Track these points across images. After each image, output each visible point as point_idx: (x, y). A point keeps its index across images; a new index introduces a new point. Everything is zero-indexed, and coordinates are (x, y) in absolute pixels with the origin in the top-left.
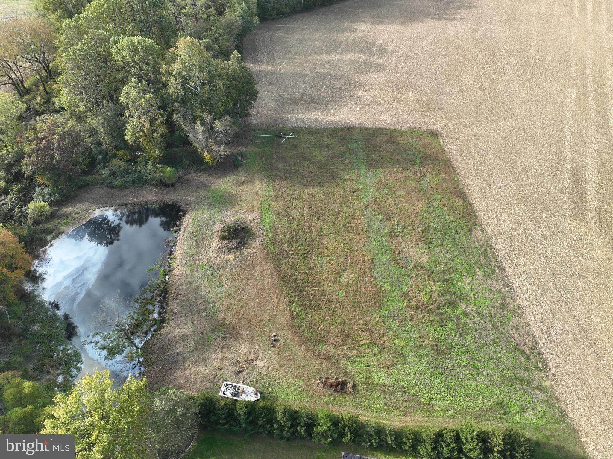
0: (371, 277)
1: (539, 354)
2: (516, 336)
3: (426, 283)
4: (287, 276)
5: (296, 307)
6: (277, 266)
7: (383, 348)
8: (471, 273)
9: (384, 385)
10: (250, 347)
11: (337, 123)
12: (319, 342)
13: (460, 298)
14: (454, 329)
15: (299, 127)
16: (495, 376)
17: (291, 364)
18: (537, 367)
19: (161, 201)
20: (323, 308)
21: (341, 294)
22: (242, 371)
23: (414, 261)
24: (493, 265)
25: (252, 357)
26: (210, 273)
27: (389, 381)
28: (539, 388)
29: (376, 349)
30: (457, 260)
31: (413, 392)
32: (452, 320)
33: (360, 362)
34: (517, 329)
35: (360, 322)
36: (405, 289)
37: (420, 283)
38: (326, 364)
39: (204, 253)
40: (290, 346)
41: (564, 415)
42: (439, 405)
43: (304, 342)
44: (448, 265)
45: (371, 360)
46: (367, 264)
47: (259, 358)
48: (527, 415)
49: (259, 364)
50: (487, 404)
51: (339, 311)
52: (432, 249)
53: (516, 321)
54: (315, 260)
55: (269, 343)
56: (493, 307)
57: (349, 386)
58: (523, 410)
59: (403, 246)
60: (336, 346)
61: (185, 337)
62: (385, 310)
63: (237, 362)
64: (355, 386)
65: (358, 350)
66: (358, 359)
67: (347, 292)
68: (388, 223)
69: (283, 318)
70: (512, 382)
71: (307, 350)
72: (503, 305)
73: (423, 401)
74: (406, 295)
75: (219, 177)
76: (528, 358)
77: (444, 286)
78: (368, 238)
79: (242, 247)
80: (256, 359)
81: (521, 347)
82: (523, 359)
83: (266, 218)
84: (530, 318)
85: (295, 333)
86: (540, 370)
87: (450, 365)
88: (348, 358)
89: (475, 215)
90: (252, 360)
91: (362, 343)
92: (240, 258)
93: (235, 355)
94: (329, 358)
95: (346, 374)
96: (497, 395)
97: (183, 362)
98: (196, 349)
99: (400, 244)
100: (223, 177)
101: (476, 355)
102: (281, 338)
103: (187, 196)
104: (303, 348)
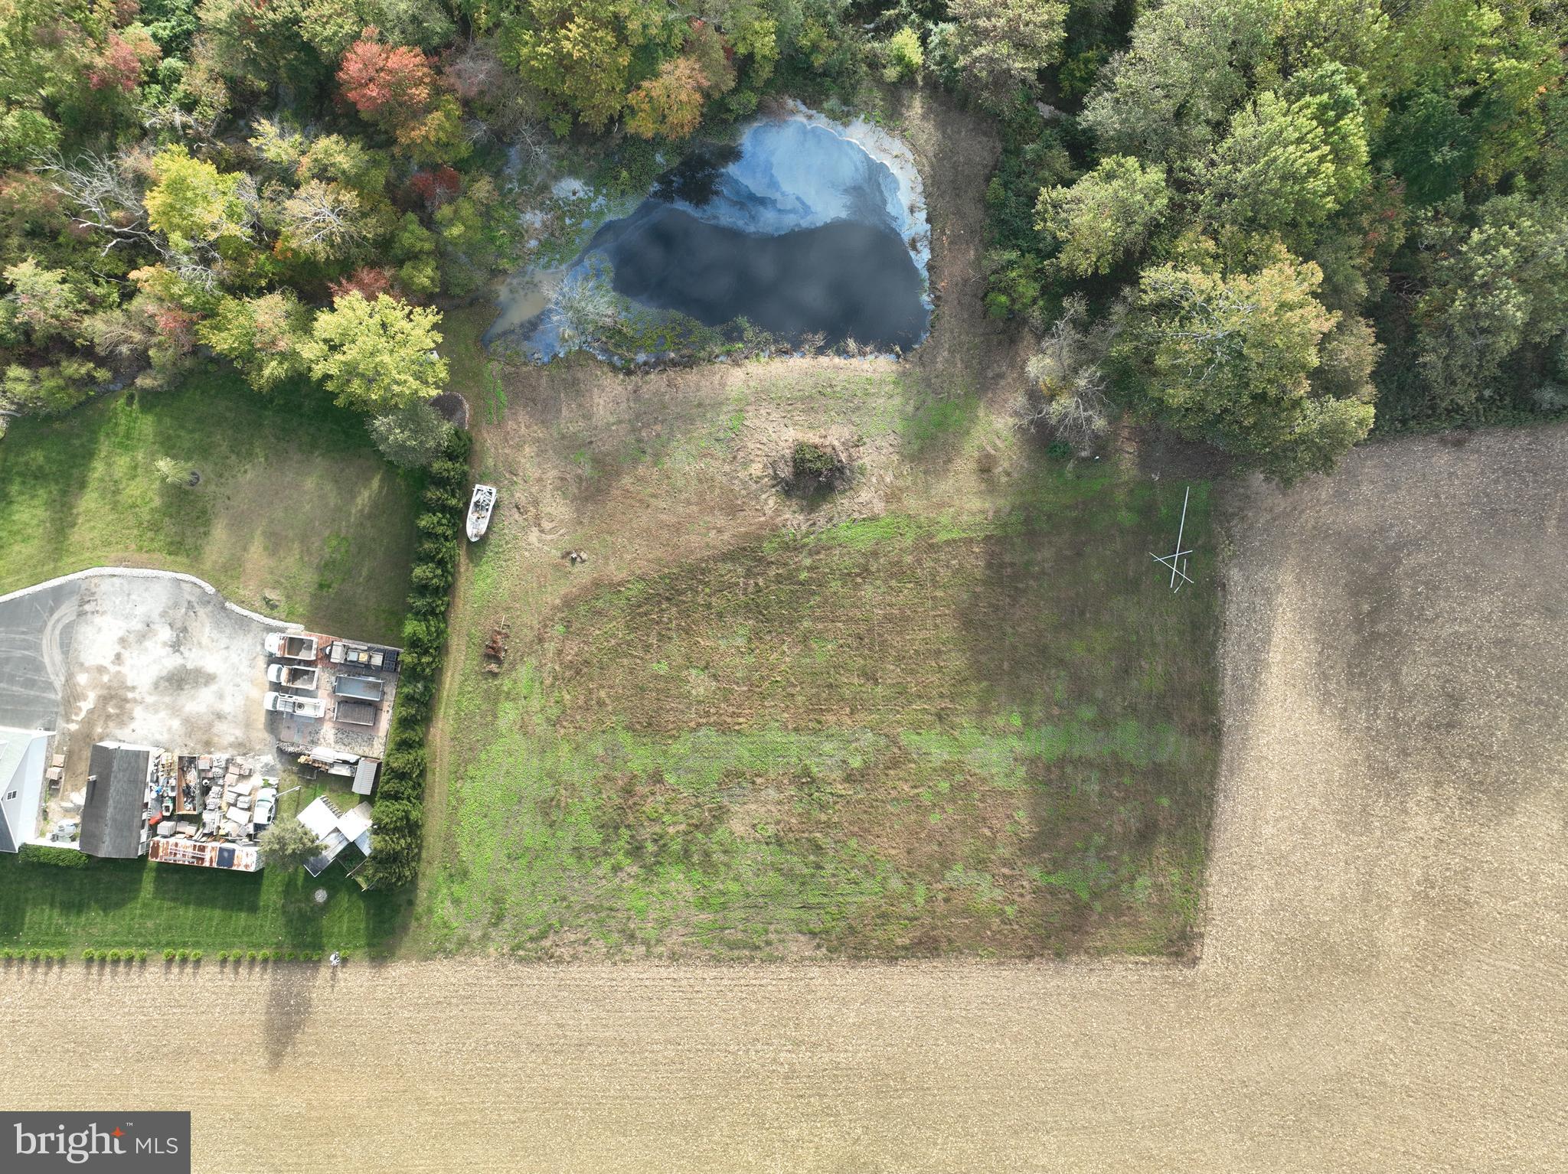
0: (699, 725)
1: (539, 959)
2: (573, 937)
3: (681, 817)
4: (702, 574)
5: (635, 590)
6: (728, 557)
7: (554, 723)
8: (704, 903)
9: (495, 716)
10: (562, 521)
12: (567, 627)
13: (649, 869)
14: (590, 843)
16: (507, 881)
17: (532, 583)
18: (519, 947)
20: (632, 636)
21: (663, 668)
22: (519, 512)
23: (735, 808)
25: (546, 524)
26: (721, 435)
27: (503, 724)
28: (485, 937)
29: (554, 712)
30: (734, 887)
31: (483, 756)
32: (604, 842)
33: (532, 687)
34: (586, 942)
35: (603, 694)
36: (670, 779)
37: (683, 807)
38: (530, 635)
39: (775, 415)
40: (562, 581)
41: (448, 954)
43: (568, 603)
44: (723, 868)
45: (535, 704)
46: (729, 720)
47: (543, 535)
48: (448, 903)
49: (534, 536)
50: (465, 855)
51: (625, 661)
52: (764, 847)
53: (601, 946)
55: (569, 547)
56: (629, 919)
57: (494, 667)
58: (457, 902)
60: (560, 652)
61: (587, 417)
62: (625, 738)
63: (536, 503)
64: (495, 675)
65: (553, 685)
66: (537, 684)
67: (667, 679)
68: (838, 774)
70: (496, 902)
71: (555, 608)
72: (632, 936)
73: (470, 767)
74: (657, 778)
76: (532, 939)
77: (676, 846)
78: (796, 730)
79: (778, 488)
80: (542, 531)
81: (551, 937)
82: (532, 932)
83: (860, 529)
84: (604, 971)
85: (585, 589)
86: (512, 949)
87: (526, 819)
88: (539, 668)
89: (858, 958)
90: (540, 525)
91: (564, 693)
92: (754, 487)
93: (548, 499)
94: (541, 640)
96: (477, 874)
97: (543, 422)
98: (563, 437)
99: (779, 788)
102: (579, 567)
104: (558, 601)
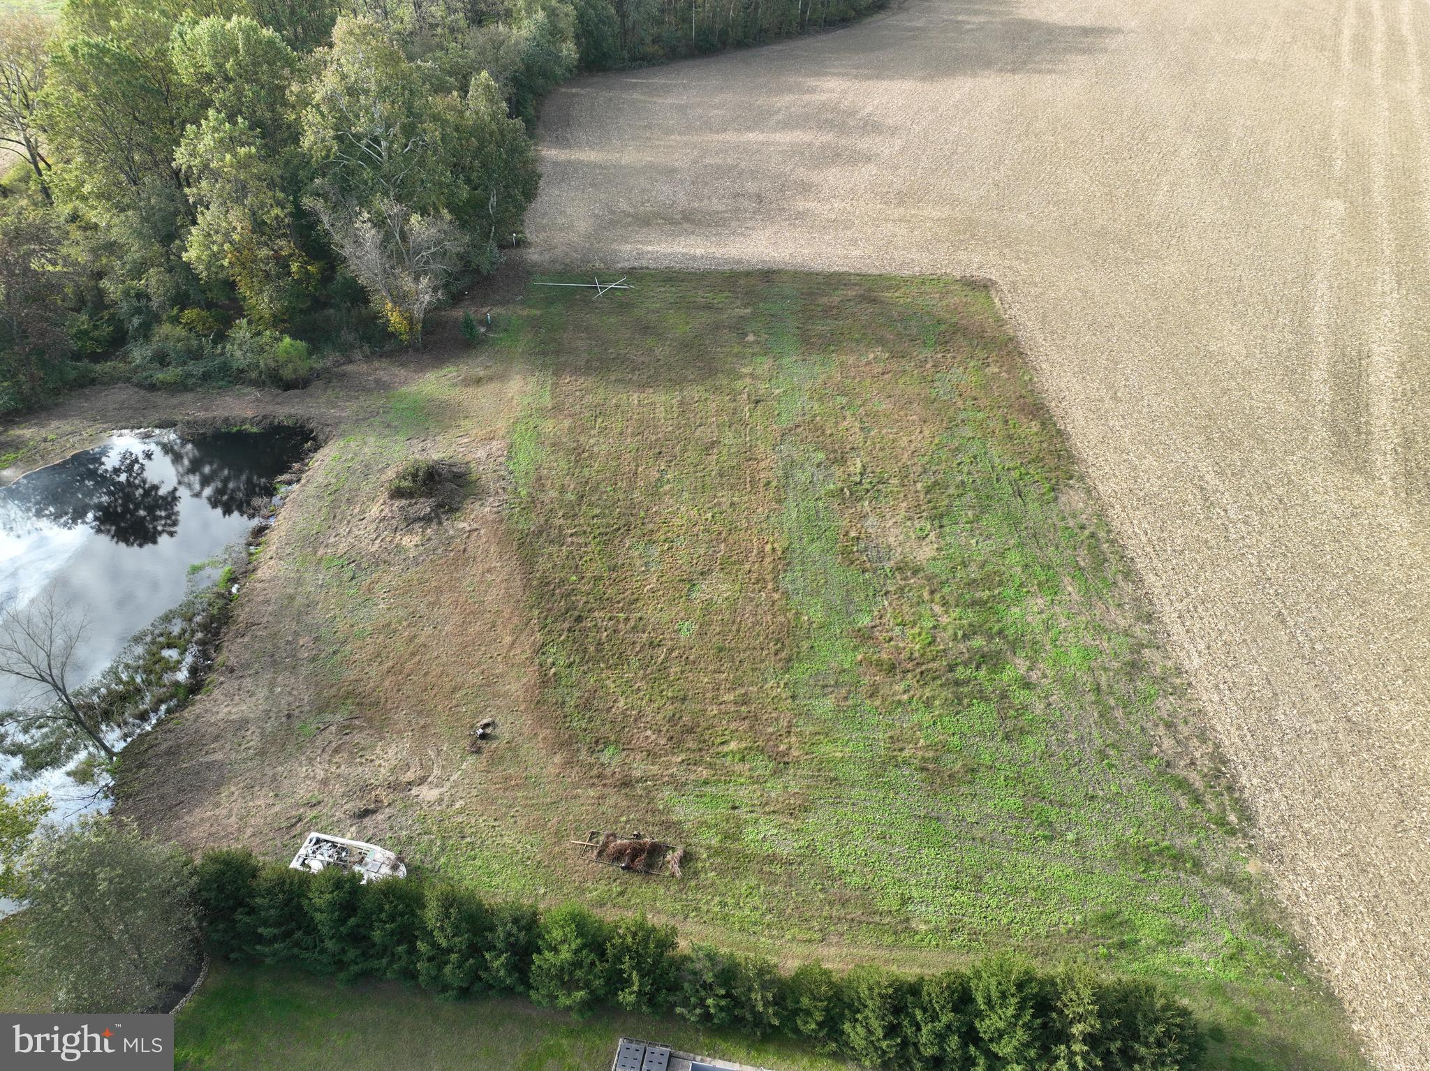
0: (776, 590)
1: (1230, 789)
2: (1167, 743)
3: (922, 609)
4: (548, 584)
5: (558, 658)
6: (528, 562)
7: (782, 763)
8: (1050, 586)
9: (772, 859)
10: (412, 752)
11: (740, 261)
12: (606, 744)
13: (1014, 646)
14: (992, 720)
15: (642, 268)
16: (1100, 844)
17: (516, 798)
18: (1222, 822)
19: (265, 417)
20: (633, 659)
21: (688, 630)
22: (374, 812)
23: (897, 555)
24: (1111, 570)
25: (410, 776)
26: (346, 577)
27: (788, 847)
28: (1228, 879)
29: (762, 766)
30: (1013, 557)
31: (856, 880)
32: (985, 699)
33: (713, 796)
34: (1169, 726)
35: (729, 697)
36: (865, 621)
37: (906, 608)
38: (615, 798)
39: (343, 530)
40: (523, 752)
41: (1299, 955)
42: (925, 917)
43: (566, 743)
44: (989, 568)
45: (744, 793)
46: (768, 560)
47: (429, 780)
48: (1187, 952)
49: (428, 793)
50: (1071, 917)
51: (674, 670)
52: (947, 529)
53: (1166, 705)
54: (632, 550)
55: (466, 743)
56: (1105, 669)
57: (672, 857)
58: (1176, 937)
59: (872, 520)
60: (652, 755)
61: (243, 723)
62: (800, 671)
63: (366, 788)
64: (687, 859)
65: (710, 766)
66: (708, 789)
67: (704, 625)
68: (838, 471)
69: (516, 685)
70: (1148, 862)
71: (568, 763)
72: (1133, 664)
73: (882, 906)
74: (865, 636)
75: (422, 368)
76: (1198, 800)
77: (971, 616)
78: (779, 501)
79: (444, 517)
80: (422, 781)
81: (1181, 771)
82: (1184, 802)
83: (521, 456)
84: (1208, 698)
85: (541, 721)
86: (1233, 833)
87: (970, 811)
88: (679, 786)
89: (1071, 457)
90: (409, 783)
91: (726, 748)
92: (434, 542)
93: (366, 772)
94: (626, 783)
95: (668, 825)
96: (1102, 894)
97: (218, 785)
98: (262, 753)
99: (864, 516)
100: (433, 367)
101: (1049, 787)
102: (504, 731)
103: (334, 407)
104: (557, 759)
